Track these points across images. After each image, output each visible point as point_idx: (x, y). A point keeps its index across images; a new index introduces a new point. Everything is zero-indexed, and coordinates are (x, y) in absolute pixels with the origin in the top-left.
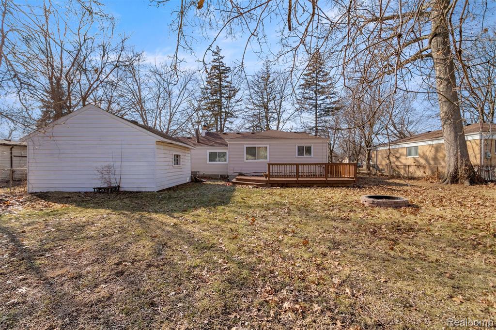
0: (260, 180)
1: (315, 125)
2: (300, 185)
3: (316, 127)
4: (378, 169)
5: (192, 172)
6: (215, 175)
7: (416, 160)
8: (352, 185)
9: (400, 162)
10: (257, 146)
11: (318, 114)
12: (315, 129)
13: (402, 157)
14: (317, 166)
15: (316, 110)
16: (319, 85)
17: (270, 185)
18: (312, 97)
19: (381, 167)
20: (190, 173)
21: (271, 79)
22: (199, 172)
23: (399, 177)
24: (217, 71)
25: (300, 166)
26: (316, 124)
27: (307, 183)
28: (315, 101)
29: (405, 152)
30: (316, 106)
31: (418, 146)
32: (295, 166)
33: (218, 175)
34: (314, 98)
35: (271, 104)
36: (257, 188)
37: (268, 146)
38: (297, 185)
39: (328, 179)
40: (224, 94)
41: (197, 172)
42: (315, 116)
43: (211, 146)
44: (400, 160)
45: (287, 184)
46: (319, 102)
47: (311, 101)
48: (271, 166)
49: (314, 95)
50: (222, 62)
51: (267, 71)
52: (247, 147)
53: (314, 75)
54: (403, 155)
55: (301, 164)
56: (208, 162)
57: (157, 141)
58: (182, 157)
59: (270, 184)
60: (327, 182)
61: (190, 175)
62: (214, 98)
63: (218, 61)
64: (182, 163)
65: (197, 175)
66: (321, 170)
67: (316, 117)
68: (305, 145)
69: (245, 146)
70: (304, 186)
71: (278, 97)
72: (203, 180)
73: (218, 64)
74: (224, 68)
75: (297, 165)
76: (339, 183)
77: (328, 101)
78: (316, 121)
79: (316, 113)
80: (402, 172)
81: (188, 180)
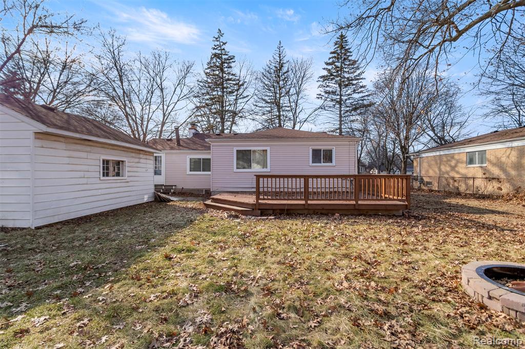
0: (243, 203)
1: (338, 126)
2: (311, 212)
3: (340, 129)
4: (422, 181)
5: (155, 186)
6: (198, 190)
7: (485, 171)
8: (401, 212)
9: (458, 172)
10: (252, 148)
11: (342, 112)
12: (338, 131)
13: (460, 165)
14: (340, 179)
15: (341, 107)
16: (345, 77)
17: (260, 211)
18: (336, 92)
19: (426, 179)
20: (153, 187)
21: (285, 69)
22: (175, 186)
23: (458, 194)
24: (218, 60)
25: (310, 180)
26: (341, 125)
27: (323, 209)
28: (339, 97)
29: (464, 158)
30: (340, 102)
31: (485, 150)
32: (302, 180)
33: (202, 190)
34: (338, 92)
35: (284, 101)
36: (237, 217)
37: (268, 149)
38: (306, 212)
39: (360, 202)
40: (227, 88)
41: (172, 186)
42: (338, 115)
43: (193, 150)
44: (457, 169)
45: (287, 210)
46: (344, 98)
47: (335, 97)
48: (261, 179)
49: (339, 89)
50: (224, 49)
51: (280, 60)
52: (237, 151)
53: (338, 64)
54: (462, 163)
55: (313, 177)
56: (189, 172)
57: (35, 133)
58: (127, 164)
59: (259, 209)
60: (357, 207)
61: (153, 191)
62: (214, 93)
63: (220, 48)
64: (127, 174)
65: (172, 191)
66: (347, 185)
67: (341, 117)
68: (323, 148)
69: (235, 149)
70: (317, 214)
71: (293, 91)
72: (172, 198)
73: (219, 52)
74: (226, 57)
75: (306, 178)
76: (379, 210)
77: (356, 96)
78: (341, 121)
79: (341, 111)
80: (462, 188)
81: (146, 199)
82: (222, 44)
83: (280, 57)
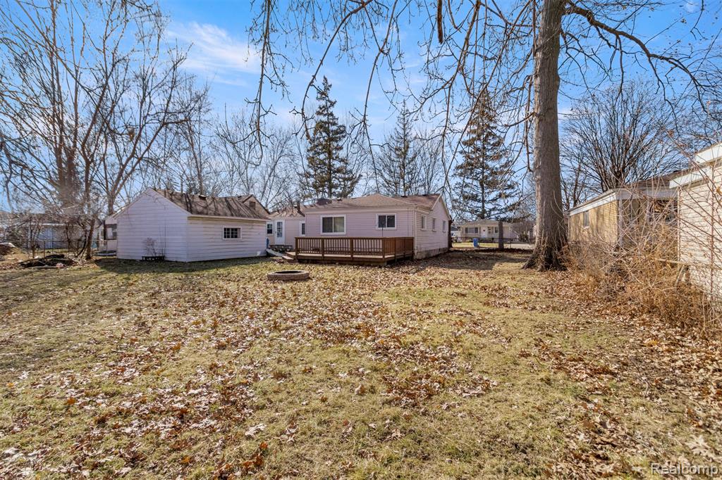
10: (333, 216)
13: (582, 226)
20: (265, 246)
29: (582, 218)
31: (589, 210)
37: (345, 216)
39: (354, 256)
53: (479, 143)
57: (189, 217)
58: (242, 230)
59: (298, 259)
60: (353, 259)
61: (265, 249)
64: (242, 236)
68: (387, 214)
69: (322, 217)
81: (259, 254)
82: (329, 104)
83: (404, 129)
